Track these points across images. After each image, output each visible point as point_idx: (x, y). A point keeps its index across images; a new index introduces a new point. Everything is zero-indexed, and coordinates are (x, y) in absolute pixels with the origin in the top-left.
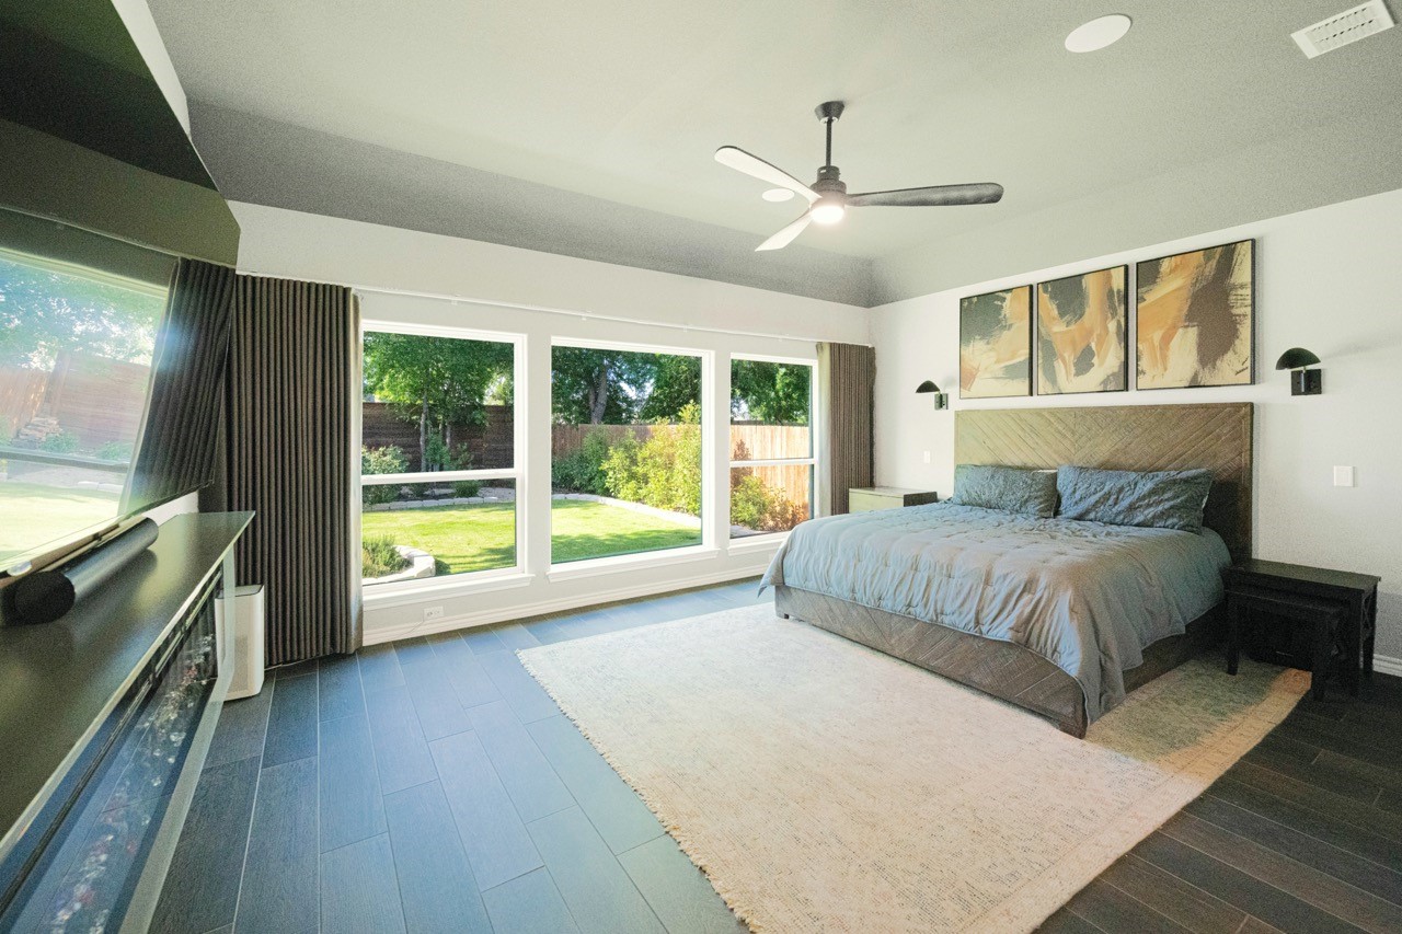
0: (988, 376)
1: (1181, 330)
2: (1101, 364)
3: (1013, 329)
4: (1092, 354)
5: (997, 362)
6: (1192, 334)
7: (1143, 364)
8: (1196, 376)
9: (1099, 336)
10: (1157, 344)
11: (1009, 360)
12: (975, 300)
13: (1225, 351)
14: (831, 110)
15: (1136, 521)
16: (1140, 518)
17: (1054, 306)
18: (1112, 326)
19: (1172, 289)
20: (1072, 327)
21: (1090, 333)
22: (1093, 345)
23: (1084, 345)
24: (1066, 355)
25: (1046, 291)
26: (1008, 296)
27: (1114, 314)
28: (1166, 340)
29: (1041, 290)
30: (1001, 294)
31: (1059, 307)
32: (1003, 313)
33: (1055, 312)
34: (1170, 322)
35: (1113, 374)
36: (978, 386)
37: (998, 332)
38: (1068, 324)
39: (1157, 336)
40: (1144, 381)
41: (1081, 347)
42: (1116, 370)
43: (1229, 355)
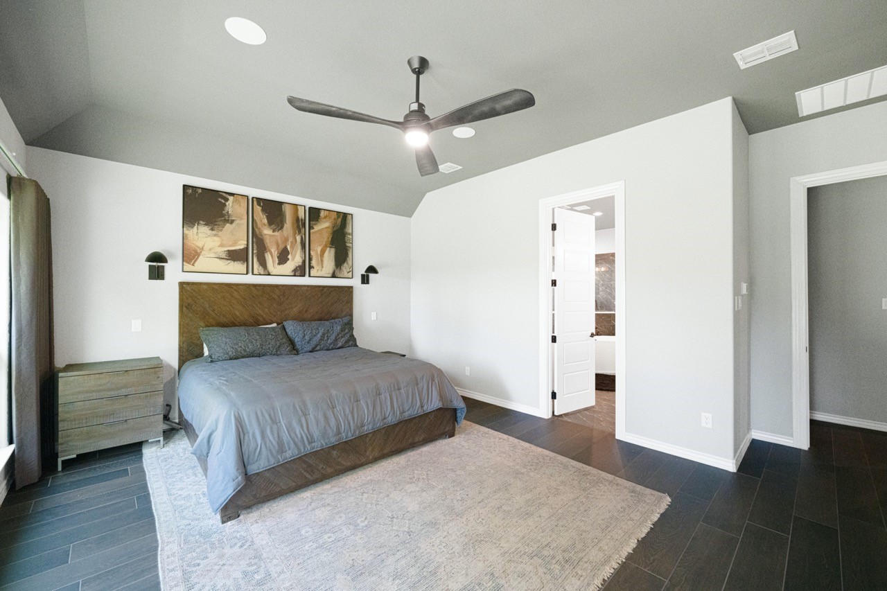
0: (213, 255)
1: (328, 249)
2: (293, 259)
3: (234, 224)
4: (288, 253)
5: (221, 246)
6: (333, 251)
7: (314, 263)
8: (334, 273)
9: (292, 242)
10: (319, 253)
11: (230, 246)
12: (200, 191)
13: (344, 262)
14: (422, 66)
15: (338, 346)
16: (340, 344)
17: (265, 217)
18: (298, 238)
19: (324, 226)
20: (276, 233)
21: (286, 240)
22: (289, 247)
23: (283, 247)
24: (273, 250)
25: (259, 204)
26: (231, 198)
27: (300, 232)
28: (323, 252)
29: (255, 203)
30: (224, 194)
31: (268, 218)
32: (226, 209)
33: (265, 221)
34: (324, 243)
35: (299, 266)
36: (201, 263)
37: (221, 223)
38: (274, 231)
39: (319, 249)
40: (313, 272)
41: (281, 247)
42: (300, 264)
43: (345, 264)
